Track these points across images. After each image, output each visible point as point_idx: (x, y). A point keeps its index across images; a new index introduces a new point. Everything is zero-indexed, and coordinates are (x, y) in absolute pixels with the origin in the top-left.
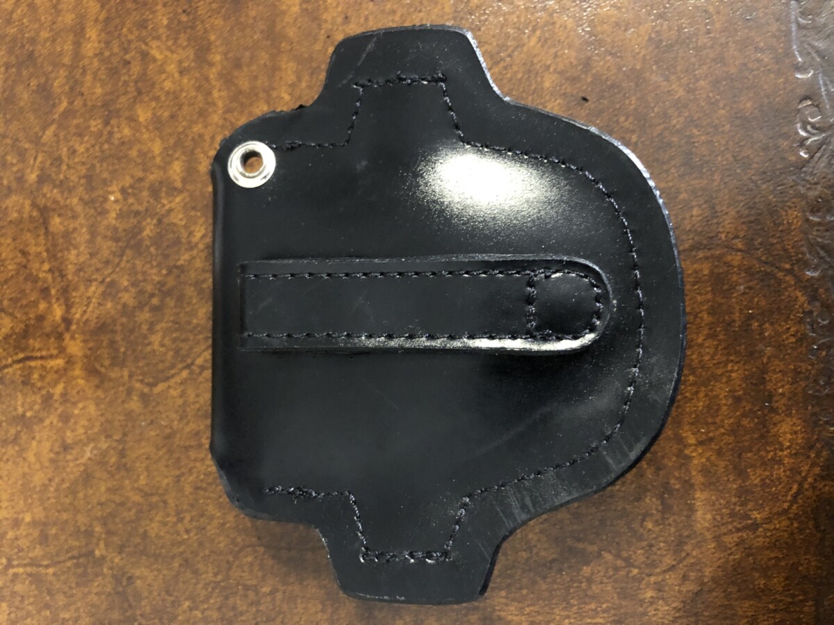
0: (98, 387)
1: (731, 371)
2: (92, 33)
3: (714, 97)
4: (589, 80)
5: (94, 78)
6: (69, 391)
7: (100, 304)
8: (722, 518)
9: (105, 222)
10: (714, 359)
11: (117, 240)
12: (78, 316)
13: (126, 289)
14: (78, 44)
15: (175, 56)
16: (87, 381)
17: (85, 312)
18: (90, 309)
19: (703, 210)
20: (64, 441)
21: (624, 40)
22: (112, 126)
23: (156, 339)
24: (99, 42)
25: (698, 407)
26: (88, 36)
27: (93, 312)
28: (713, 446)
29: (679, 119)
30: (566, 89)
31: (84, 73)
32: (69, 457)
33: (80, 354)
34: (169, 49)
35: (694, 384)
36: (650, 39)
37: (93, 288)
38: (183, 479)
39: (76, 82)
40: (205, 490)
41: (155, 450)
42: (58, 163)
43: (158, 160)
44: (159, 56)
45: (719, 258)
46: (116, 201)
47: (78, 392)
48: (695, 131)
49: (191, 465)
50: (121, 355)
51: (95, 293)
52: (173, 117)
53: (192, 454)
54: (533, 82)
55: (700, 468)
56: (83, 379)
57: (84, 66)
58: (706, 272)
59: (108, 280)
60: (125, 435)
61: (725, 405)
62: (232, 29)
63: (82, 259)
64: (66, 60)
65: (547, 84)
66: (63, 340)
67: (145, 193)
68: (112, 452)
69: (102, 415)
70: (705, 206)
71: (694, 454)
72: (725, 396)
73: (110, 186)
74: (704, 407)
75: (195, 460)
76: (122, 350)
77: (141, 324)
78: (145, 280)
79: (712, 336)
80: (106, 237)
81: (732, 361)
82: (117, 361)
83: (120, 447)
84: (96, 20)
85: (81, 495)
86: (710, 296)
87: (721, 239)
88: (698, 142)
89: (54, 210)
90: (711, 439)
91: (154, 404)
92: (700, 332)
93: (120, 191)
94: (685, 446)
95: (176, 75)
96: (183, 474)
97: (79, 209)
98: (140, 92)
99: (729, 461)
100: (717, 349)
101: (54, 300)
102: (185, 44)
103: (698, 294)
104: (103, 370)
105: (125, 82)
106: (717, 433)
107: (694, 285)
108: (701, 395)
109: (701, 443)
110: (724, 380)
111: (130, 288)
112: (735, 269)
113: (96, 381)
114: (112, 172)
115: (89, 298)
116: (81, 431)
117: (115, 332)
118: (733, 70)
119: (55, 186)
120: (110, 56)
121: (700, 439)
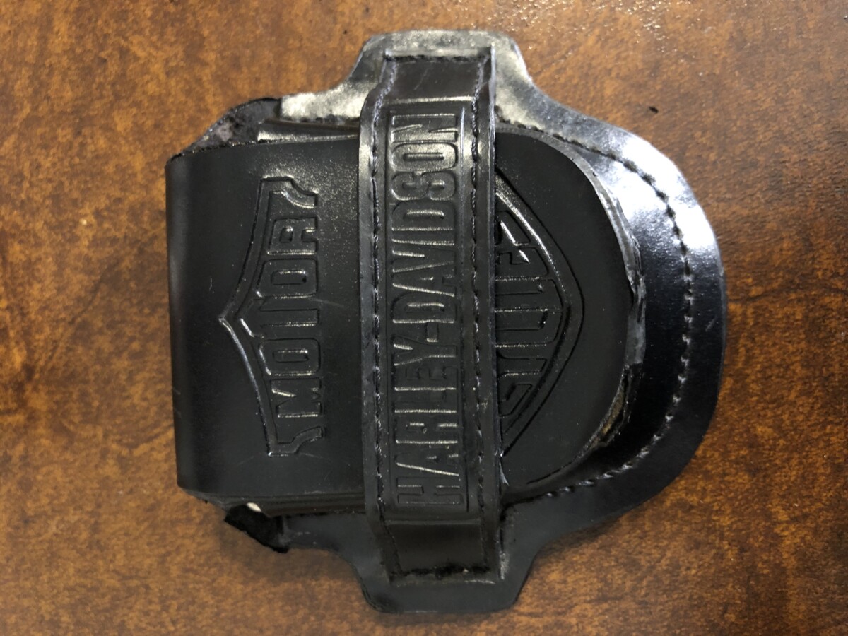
0: (66, 448)
1: (831, 434)
2: (62, 26)
3: (808, 108)
4: (658, 87)
5: (63, 80)
6: (31, 453)
7: (69, 349)
8: (819, 610)
9: (76, 251)
10: (809, 420)
11: (90, 273)
12: (42, 363)
13: (101, 332)
14: (43, 39)
15: (160, 53)
16: (53, 441)
17: (51, 358)
18: (57, 354)
19: (795, 242)
20: (24, 512)
21: (701, 40)
22: (84, 136)
23: (136, 391)
24: (70, 36)
25: (790, 477)
26: (56, 29)
27: (61, 358)
28: (808, 524)
29: (766, 134)
30: (630, 97)
31: (50, 74)
32: (31, 532)
33: (44, 408)
34: (153, 45)
35: (785, 449)
36: (732, 38)
37: (60, 330)
38: (169, 558)
39: (41, 84)
40: (196, 572)
41: (134, 524)
42: (19, 180)
43: (140, 177)
44: (141, 53)
45: (814, 300)
46: (89, 226)
47: (42, 455)
48: (785, 149)
49: (179, 542)
50: (94, 410)
51: (62, 335)
52: (157, 126)
53: (180, 530)
54: (592, 88)
55: (792, 550)
56: (47, 438)
57: (51, 65)
58: (799, 317)
59: (79, 320)
60: (99, 506)
61: (823, 474)
62: (229, 21)
63: (47, 295)
64: (30, 58)
65: (608, 92)
66: (24, 391)
67: (124, 217)
68: (82, 526)
69: (71, 482)
70: (796, 238)
71: (786, 533)
72: (823, 465)
73: (82, 207)
74: (798, 477)
75: (183, 537)
76: (96, 403)
77: (119, 372)
78: (123, 321)
79: (808, 393)
80: (76, 268)
81: (831, 422)
82: (90, 418)
83: (93, 521)
84: (66, 11)
85: (45, 577)
86: (803, 345)
87: (818, 277)
88: (789, 161)
89: (13, 236)
90: (806, 516)
91: (133, 469)
92: (792, 387)
93: (93, 214)
94: (774, 524)
95: (162, 77)
96: (169, 553)
97: (44, 235)
98: (117, 97)
99: (827, 542)
100: (812, 407)
101: (13, 344)
102: (173, 39)
103: (790, 342)
104: (72, 428)
105: (101, 86)
106: (814, 508)
107: (785, 332)
108: (794, 462)
109: (794, 520)
110: (822, 444)
111: (105, 331)
112: (834, 313)
113: (63, 441)
114: (83, 191)
115: (55, 341)
116: (45, 501)
117: (86, 382)
118: (830, 77)
119: (15, 208)
120: (82, 53)
121: (792, 515)
